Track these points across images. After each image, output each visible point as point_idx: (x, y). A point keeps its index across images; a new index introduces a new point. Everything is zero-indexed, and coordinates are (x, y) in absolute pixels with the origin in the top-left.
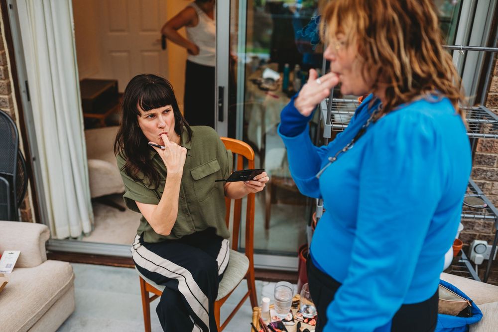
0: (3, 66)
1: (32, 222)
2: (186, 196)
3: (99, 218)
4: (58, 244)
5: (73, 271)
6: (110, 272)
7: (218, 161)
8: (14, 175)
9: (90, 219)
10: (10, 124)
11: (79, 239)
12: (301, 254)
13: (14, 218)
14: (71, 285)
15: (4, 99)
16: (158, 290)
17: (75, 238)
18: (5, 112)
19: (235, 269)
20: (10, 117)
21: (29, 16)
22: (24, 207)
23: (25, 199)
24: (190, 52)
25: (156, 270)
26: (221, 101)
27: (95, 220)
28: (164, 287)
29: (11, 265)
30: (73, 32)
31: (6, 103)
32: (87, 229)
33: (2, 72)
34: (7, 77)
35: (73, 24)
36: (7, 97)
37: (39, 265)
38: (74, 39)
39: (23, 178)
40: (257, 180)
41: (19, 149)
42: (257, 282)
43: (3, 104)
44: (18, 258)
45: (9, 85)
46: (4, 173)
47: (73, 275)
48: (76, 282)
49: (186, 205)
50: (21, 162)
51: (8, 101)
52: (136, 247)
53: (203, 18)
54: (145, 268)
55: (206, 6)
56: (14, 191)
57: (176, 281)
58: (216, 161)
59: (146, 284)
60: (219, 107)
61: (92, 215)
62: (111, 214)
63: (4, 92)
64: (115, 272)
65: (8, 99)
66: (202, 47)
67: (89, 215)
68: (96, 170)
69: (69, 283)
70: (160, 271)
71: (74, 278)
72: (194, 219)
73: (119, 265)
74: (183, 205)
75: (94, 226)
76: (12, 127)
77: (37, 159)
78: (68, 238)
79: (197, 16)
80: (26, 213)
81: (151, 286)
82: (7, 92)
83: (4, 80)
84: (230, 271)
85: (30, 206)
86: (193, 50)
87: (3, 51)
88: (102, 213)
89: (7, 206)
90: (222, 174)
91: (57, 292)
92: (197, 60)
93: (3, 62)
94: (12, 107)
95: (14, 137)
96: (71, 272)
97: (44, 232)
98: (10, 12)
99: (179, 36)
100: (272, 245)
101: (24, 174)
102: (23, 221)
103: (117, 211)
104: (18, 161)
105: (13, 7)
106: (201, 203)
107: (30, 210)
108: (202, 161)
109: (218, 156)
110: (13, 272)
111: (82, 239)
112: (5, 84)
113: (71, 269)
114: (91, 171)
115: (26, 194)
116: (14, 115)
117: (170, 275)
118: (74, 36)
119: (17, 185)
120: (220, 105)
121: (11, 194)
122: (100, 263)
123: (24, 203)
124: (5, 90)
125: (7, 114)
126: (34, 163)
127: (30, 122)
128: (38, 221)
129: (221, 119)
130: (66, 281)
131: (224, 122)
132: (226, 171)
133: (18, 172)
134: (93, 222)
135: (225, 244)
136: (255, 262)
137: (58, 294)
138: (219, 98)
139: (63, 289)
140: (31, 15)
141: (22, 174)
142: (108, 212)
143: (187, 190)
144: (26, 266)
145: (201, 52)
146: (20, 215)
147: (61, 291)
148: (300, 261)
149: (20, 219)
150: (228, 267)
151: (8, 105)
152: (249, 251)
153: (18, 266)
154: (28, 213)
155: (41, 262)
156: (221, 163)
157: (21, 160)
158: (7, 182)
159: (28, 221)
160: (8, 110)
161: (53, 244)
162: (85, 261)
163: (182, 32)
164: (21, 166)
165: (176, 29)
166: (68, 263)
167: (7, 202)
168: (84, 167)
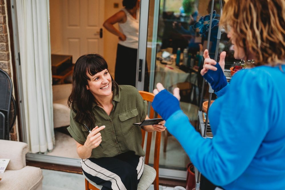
0: (6, 43)
1: (17, 141)
2: (115, 131)
3: (58, 141)
4: (32, 157)
5: (42, 174)
6: (64, 175)
7: (137, 109)
8: (8, 111)
9: (53, 141)
10: (8, 79)
11: (45, 154)
12: (189, 169)
13: (7, 138)
14: (40, 183)
15: (5, 63)
16: (97, 188)
17: (43, 153)
18: (5, 71)
19: (147, 177)
20: (8, 74)
21: (23, 13)
22: (13, 132)
23: (14, 127)
24: (121, 39)
25: (97, 175)
26: (141, 68)
27: (56, 142)
28: (102, 186)
29: (4, 168)
30: (49, 23)
31: (6, 66)
32: (50, 148)
33: (5, 46)
34: (7, 50)
35: (49, 19)
36: (7, 62)
37: (21, 169)
38: (49, 28)
39: (13, 113)
40: (161, 125)
41: (12, 95)
42: (160, 186)
43: (4, 66)
44: (9, 164)
45: (8, 55)
46: (2, 109)
47: (42, 177)
48: (43, 181)
49: (115, 137)
50: (13, 103)
51: (7, 64)
52: (84, 160)
53: (129, 18)
54: (90, 174)
55: (132, 11)
56: (8, 121)
57: (110, 183)
58: (136, 109)
59: (89, 185)
60: (139, 72)
61: (54, 138)
62: (65, 138)
63: (5, 59)
64: (67, 176)
65: (7, 63)
66: (129, 36)
67: (52, 138)
68: (58, 110)
69: (40, 181)
70: (100, 176)
71: (42, 178)
72: (120, 146)
73: (70, 171)
74: (113, 137)
75: (55, 146)
76: (9, 81)
77: (22, 102)
78: (38, 153)
79: (126, 16)
80: (14, 135)
81: (93, 186)
82: (7, 59)
83: (6, 51)
84: (144, 178)
85: (16, 131)
86: (123, 38)
87: (6, 34)
88: (60, 138)
89: (3, 130)
90: (140, 117)
91: (32, 187)
92: (124, 44)
93: (6, 41)
94: (9, 69)
95: (10, 87)
96: (41, 174)
97: (26, 147)
98: (12, 10)
99: (114, 29)
100: (168, 163)
101: (14, 111)
102: (12, 140)
103: (69, 137)
104: (11, 102)
105: (15, 7)
106: (125, 136)
107: (16, 134)
108: (127, 109)
109: (138, 106)
110: (5, 173)
111: (47, 153)
112: (6, 54)
113: (41, 172)
114: (55, 111)
115: (15, 123)
116: (10, 73)
117: (106, 178)
118: (49, 26)
119: (9, 117)
120: (140, 71)
121: (6, 122)
122: (58, 170)
123: (13, 129)
124: (6, 58)
125: (6, 73)
126: (21, 104)
127: (19, 78)
128: (21, 140)
129: (140, 80)
130: (38, 180)
131: (142, 82)
132: (143, 115)
133: (11, 109)
134: (54, 144)
135: (141, 160)
136: (159, 174)
137: (32, 188)
138: (140, 66)
139: (35, 185)
140: (24, 12)
141: (13, 111)
142: (64, 137)
143: (116, 127)
144: (13, 169)
145: (127, 39)
146: (10, 136)
147: (34, 186)
148: (188, 173)
149: (10, 139)
150: (143, 175)
151: (7, 67)
152: (156, 166)
153: (8, 169)
154: (15, 136)
155: (22, 167)
156: (139, 110)
157: (13, 101)
158: (4, 115)
159: (14, 140)
160: (7, 70)
161: (29, 156)
162: (48, 168)
163: (116, 26)
164: (13, 106)
165: (112, 23)
166: (39, 168)
167: (3, 128)
168: (51, 108)
